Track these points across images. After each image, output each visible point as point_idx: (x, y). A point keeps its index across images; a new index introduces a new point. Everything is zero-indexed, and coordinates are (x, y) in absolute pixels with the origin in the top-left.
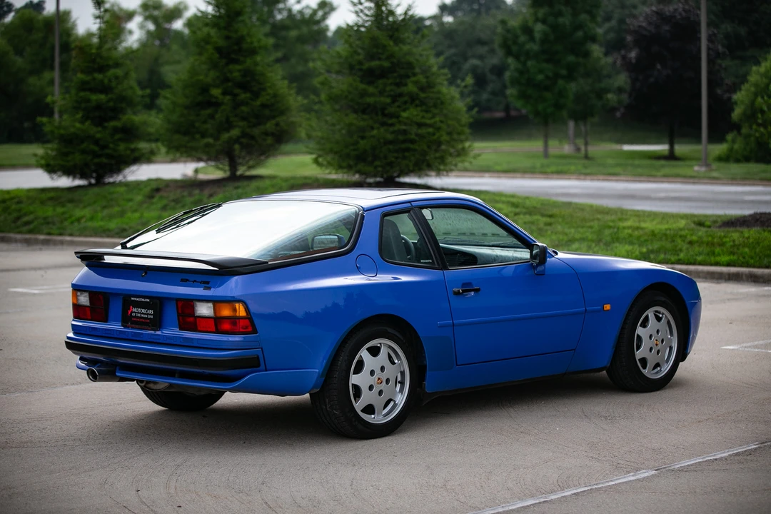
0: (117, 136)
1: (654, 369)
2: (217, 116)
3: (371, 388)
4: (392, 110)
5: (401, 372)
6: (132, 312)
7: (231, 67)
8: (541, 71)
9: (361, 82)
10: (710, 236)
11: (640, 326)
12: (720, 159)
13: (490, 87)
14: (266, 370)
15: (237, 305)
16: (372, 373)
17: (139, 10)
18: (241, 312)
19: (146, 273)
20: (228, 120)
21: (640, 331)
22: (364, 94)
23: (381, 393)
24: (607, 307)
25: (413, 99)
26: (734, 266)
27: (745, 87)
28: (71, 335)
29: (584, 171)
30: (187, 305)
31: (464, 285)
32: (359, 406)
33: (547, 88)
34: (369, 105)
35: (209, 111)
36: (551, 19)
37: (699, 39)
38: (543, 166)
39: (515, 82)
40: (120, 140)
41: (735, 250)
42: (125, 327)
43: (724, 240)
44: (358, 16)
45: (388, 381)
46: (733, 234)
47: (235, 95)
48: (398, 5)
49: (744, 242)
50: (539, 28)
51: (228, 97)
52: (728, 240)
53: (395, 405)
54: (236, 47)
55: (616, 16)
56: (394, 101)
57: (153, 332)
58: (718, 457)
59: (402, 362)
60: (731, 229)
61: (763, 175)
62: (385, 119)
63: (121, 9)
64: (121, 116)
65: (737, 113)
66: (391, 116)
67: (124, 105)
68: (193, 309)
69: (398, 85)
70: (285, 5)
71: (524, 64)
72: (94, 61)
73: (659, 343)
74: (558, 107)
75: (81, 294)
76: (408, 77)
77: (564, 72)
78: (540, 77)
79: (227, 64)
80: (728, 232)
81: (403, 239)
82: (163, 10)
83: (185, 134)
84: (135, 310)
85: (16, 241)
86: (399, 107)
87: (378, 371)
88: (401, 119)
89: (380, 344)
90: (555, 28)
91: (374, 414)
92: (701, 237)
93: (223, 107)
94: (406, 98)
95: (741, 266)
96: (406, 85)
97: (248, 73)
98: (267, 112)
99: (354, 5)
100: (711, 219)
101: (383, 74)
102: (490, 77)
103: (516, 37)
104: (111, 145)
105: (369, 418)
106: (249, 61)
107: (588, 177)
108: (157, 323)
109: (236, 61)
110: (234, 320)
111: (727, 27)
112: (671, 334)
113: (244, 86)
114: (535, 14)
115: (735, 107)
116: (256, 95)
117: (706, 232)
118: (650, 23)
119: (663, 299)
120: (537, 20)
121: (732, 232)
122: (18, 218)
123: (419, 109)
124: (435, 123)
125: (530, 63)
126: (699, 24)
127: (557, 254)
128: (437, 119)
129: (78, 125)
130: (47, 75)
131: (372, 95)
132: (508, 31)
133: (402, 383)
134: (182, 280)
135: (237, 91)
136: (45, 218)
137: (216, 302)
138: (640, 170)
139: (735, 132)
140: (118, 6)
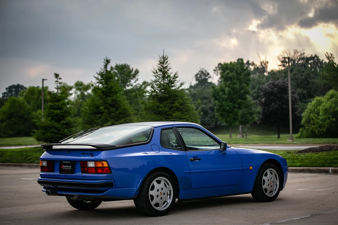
0: (64, 126)
1: (270, 193)
2: (102, 117)
3: (158, 196)
4: (170, 113)
5: (169, 191)
6: (63, 167)
7: (107, 98)
8: (228, 106)
9: (157, 102)
10: (293, 156)
11: (264, 176)
12: (297, 138)
13: (209, 115)
14: (116, 188)
15: (104, 162)
16: (158, 190)
17: (74, 86)
18: (105, 164)
19: (68, 152)
20: (106, 119)
21: (264, 178)
22: (158, 107)
23: (161, 198)
24: (251, 168)
25: (178, 109)
26: (302, 167)
27: (306, 110)
28: (40, 178)
29: (245, 143)
30: (84, 163)
31: (194, 157)
32: (153, 203)
33: (230, 112)
34: (161, 111)
35: (99, 115)
36: (231, 86)
37: (288, 93)
38: (229, 141)
39: (218, 110)
40: (65, 128)
41: (302, 161)
42: (61, 173)
43: (298, 157)
44: (156, 77)
45: (164, 194)
46: (302, 155)
47: (109, 109)
48: (171, 73)
49: (306, 158)
50: (227, 89)
51: (106, 110)
52: (299, 157)
53: (167, 204)
54: (109, 91)
55: (257, 87)
56: (170, 110)
57: (71, 175)
58: (295, 219)
59: (170, 187)
60: (301, 154)
61: (314, 142)
62: (167, 117)
63: (67, 86)
64: (65, 119)
65: (303, 121)
66: (169, 115)
67: (67, 115)
68: (87, 164)
69: (172, 103)
70: (130, 83)
71: (222, 103)
72: (55, 98)
73: (272, 183)
74: (235, 119)
75: (44, 162)
76: (175, 100)
77: (237, 106)
78: (228, 108)
79: (106, 97)
80: (300, 155)
81: (171, 144)
82: (83, 86)
83: (90, 124)
84: (64, 166)
85: (25, 166)
86: (172, 112)
87: (160, 190)
88: (173, 116)
89: (161, 179)
90: (233, 89)
91: (159, 207)
92: (289, 157)
93: (105, 114)
94: (175, 108)
95: (305, 166)
96: (175, 103)
97: (114, 101)
98: (121, 116)
99: (154, 73)
100: (293, 151)
101: (166, 99)
102: (209, 111)
103: (219, 93)
104: (62, 130)
105: (158, 208)
106: (114, 96)
107: (247, 145)
108: (73, 171)
109: (109, 96)
110: (103, 168)
111: (299, 90)
112: (277, 180)
113: (113, 106)
114: (225, 84)
115: (302, 118)
116: (117, 109)
117: (291, 155)
118: (269, 88)
119: (273, 165)
120: (226, 86)
121: (301, 155)
122: (26, 158)
123: (180, 112)
124: (186, 117)
125: (224, 103)
126: (288, 87)
127: (231, 147)
128: (187, 116)
129: (49, 122)
130: (38, 112)
131: (161, 107)
132: (215, 91)
133: (170, 195)
134: (83, 154)
135: (110, 107)
136: (36, 158)
137: (96, 161)
138: (266, 142)
139: (303, 128)
140: (66, 85)
